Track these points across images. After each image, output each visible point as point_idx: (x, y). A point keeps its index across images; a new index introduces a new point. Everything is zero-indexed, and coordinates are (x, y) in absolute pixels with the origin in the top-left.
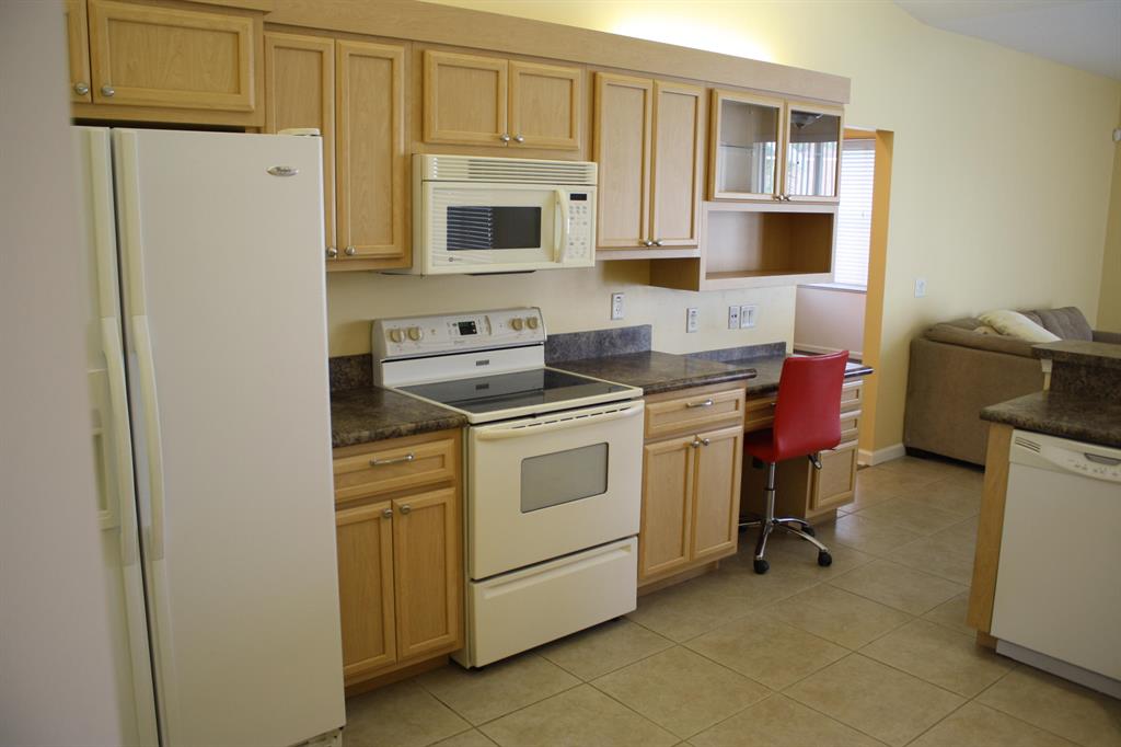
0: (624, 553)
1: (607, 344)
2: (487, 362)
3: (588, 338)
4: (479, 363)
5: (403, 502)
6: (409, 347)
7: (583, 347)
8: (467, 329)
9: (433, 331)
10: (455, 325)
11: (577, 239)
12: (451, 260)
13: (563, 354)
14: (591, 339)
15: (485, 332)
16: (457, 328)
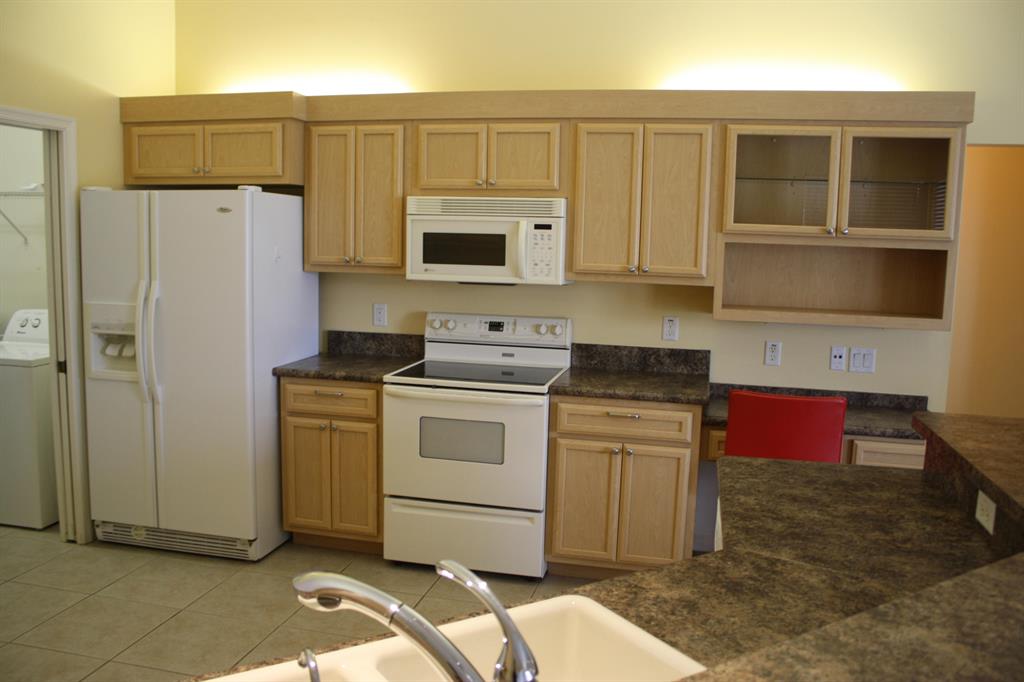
0: (527, 523)
1: (652, 360)
2: (512, 355)
3: (630, 352)
4: (504, 355)
5: (336, 423)
6: (443, 334)
7: (625, 359)
8: (496, 326)
9: (465, 325)
10: (486, 323)
11: (542, 261)
12: (426, 270)
13: (601, 362)
14: (634, 353)
15: (510, 331)
16: (488, 325)
